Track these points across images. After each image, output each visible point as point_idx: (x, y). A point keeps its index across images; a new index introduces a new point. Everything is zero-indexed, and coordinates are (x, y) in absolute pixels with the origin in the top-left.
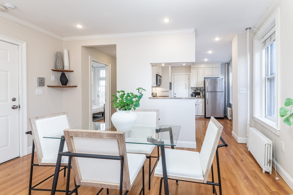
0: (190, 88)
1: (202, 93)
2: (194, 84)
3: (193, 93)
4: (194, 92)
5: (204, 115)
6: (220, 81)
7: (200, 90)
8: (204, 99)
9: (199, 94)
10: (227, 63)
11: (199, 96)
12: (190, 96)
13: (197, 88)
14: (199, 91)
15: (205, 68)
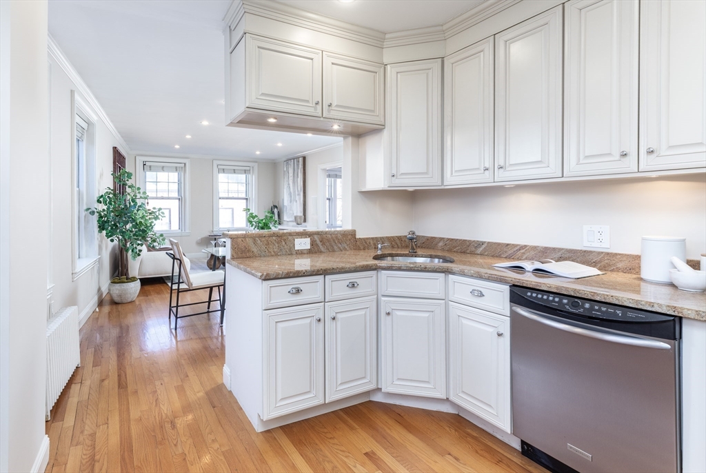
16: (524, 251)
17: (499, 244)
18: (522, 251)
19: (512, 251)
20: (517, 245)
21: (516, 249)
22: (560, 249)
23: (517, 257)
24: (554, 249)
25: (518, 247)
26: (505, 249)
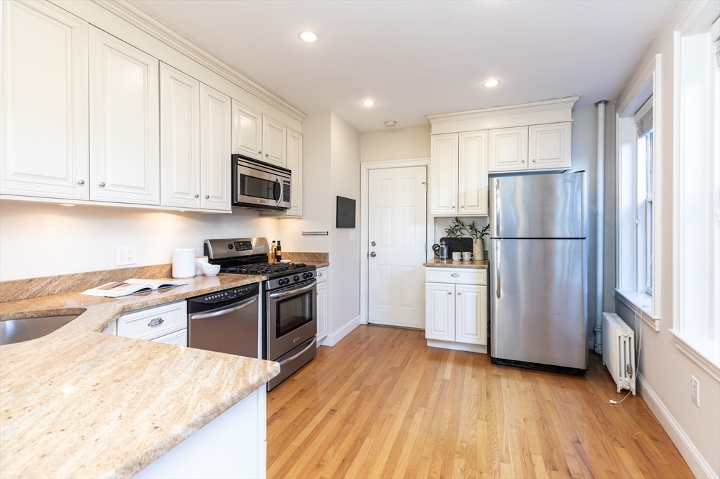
0: (431, 221)
1: (479, 241)
2: (444, 206)
3: (442, 240)
4: (445, 235)
5: (485, 342)
6: (569, 185)
7: (472, 227)
8: (485, 271)
9: (466, 245)
10: (606, 102)
11: (467, 255)
12: (431, 254)
13: (457, 219)
14: (466, 234)
15: (495, 133)
16: (57, 283)
17: (13, 283)
18: (54, 284)
19: (39, 287)
20: (46, 279)
21: (45, 282)
22: (101, 272)
23: (47, 293)
24: (95, 273)
25: (49, 280)
26: (26, 287)
